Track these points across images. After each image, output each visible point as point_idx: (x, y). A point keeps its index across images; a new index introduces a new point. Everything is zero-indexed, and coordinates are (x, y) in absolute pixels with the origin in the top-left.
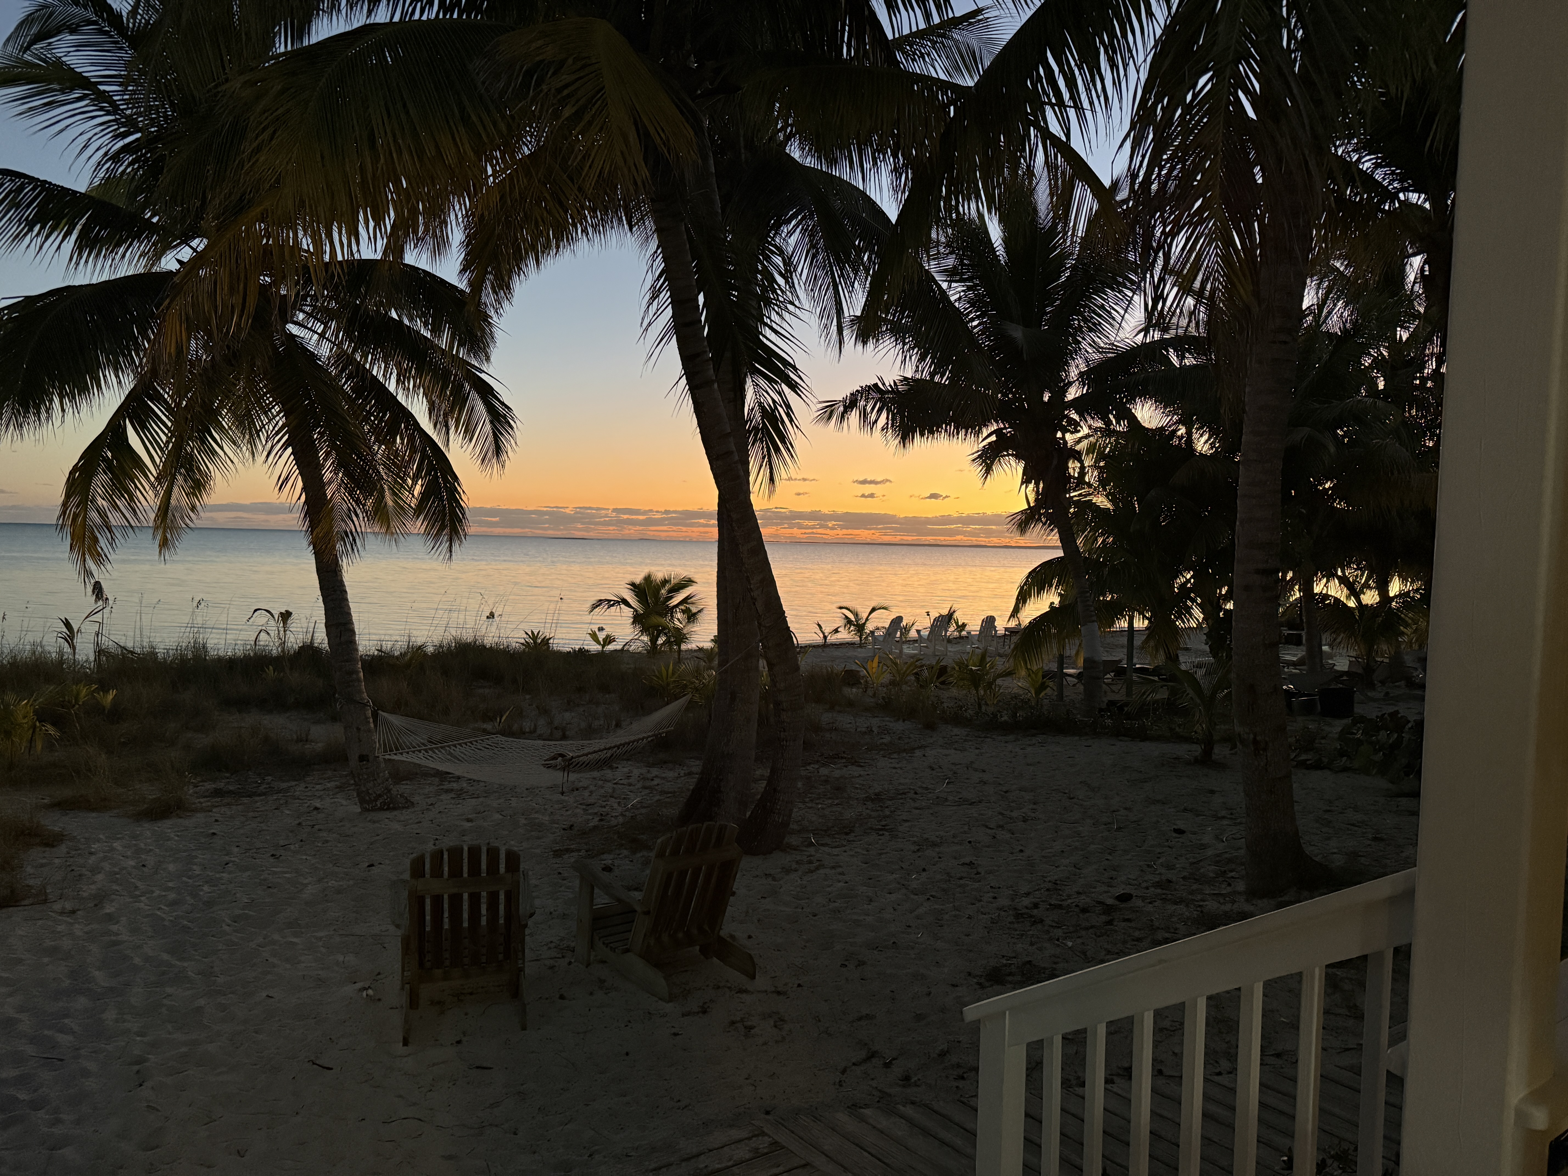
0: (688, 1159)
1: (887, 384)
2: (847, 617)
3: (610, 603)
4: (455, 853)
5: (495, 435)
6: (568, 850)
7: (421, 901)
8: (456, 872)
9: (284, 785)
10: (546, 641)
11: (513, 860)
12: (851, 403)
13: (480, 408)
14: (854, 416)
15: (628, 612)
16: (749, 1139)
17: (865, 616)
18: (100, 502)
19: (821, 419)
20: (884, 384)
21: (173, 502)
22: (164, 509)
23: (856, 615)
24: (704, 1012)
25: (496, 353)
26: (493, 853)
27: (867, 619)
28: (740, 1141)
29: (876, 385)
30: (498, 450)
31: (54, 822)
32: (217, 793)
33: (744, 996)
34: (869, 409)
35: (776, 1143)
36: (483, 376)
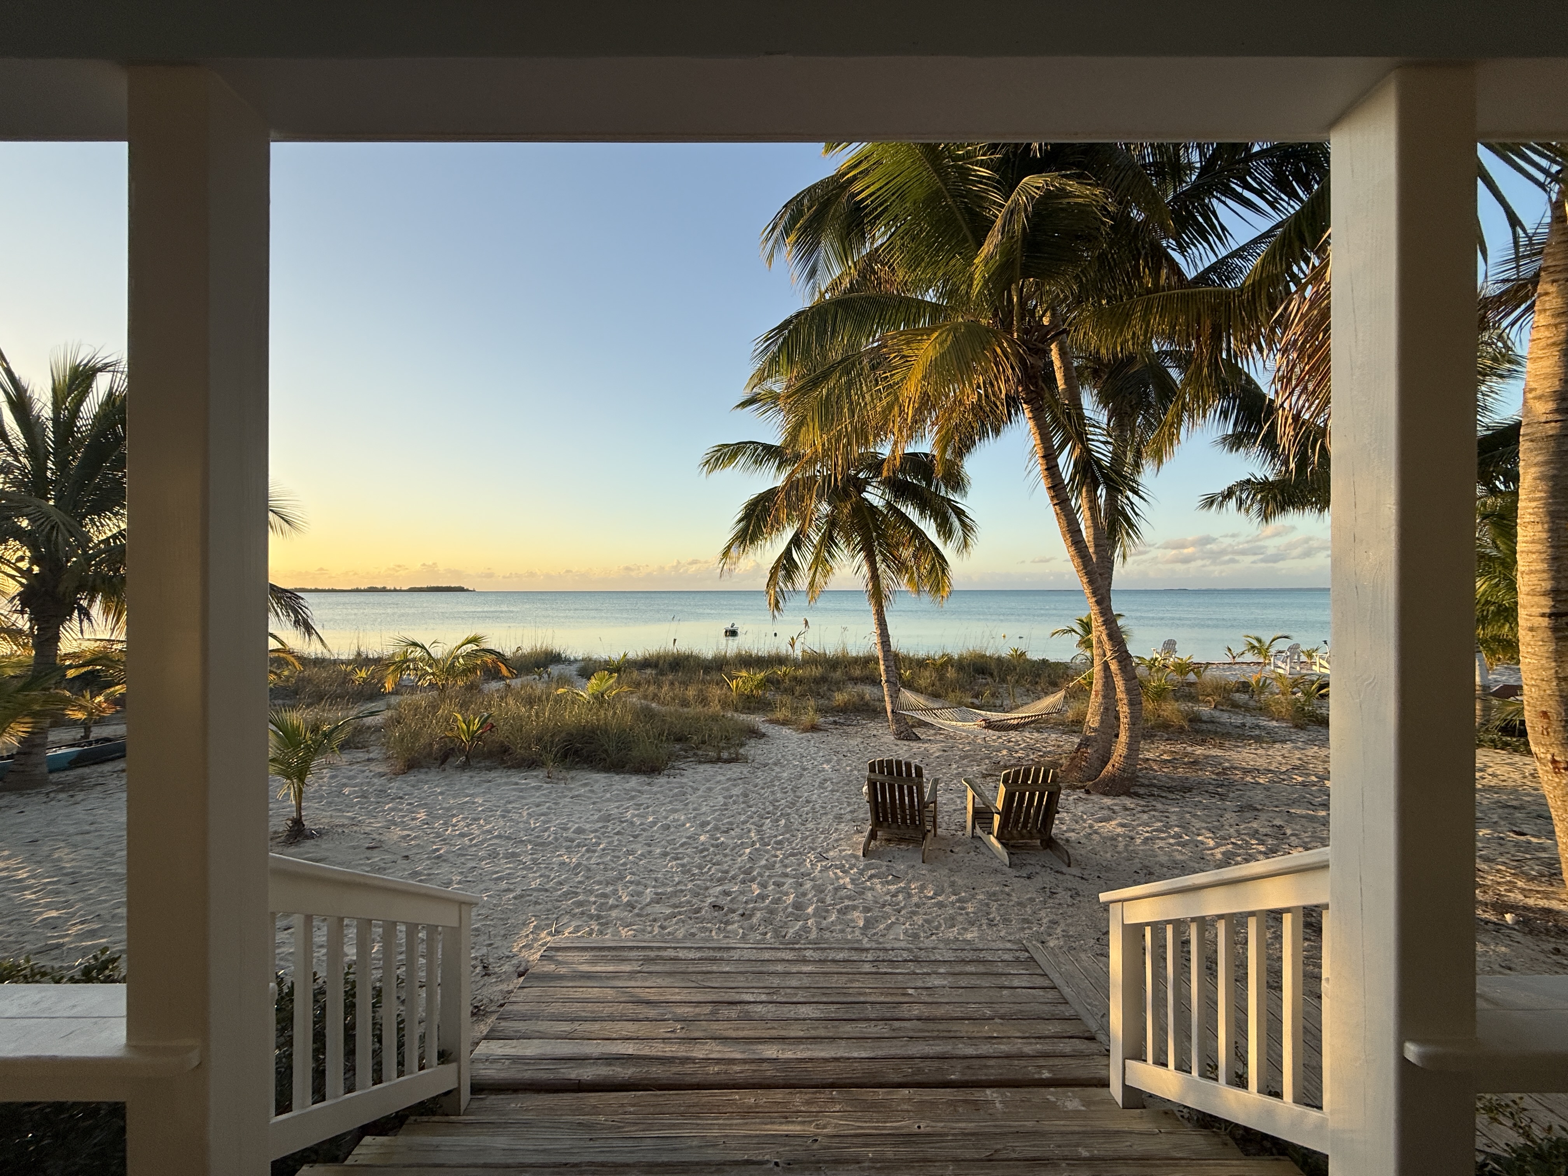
0: (975, 950)
1: (1259, 478)
2: (1251, 643)
3: (1065, 632)
4: (890, 762)
5: (964, 537)
6: (991, 775)
7: (875, 784)
8: (891, 773)
9: (864, 722)
10: (1023, 654)
11: (919, 770)
12: (1229, 494)
13: (956, 523)
14: (1232, 503)
15: (1078, 638)
16: (1017, 951)
17: (1267, 643)
18: (781, 583)
19: (1204, 507)
20: (1256, 478)
21: (817, 580)
22: (812, 584)
23: (1259, 641)
24: (1029, 878)
25: (971, 491)
26: (908, 765)
27: (1270, 645)
28: (1012, 950)
29: (1249, 480)
30: (966, 545)
31: (764, 728)
32: (835, 722)
33: (1059, 875)
34: (1244, 496)
35: (1032, 958)
36: (958, 505)
